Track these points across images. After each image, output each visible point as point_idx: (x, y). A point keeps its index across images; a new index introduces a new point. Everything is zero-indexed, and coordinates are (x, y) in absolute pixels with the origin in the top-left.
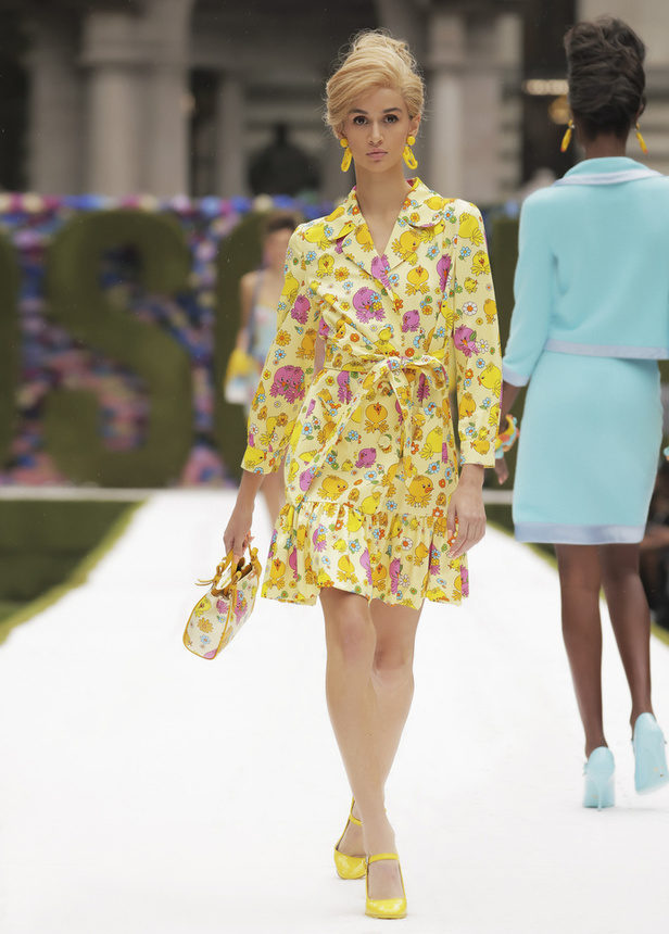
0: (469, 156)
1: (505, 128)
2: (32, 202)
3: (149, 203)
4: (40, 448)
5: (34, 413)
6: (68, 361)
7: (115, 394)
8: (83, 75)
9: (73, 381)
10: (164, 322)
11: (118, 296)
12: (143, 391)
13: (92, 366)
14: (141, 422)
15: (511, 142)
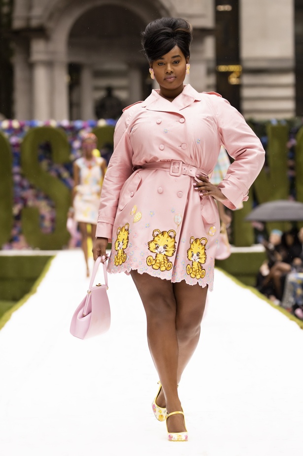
2: (16, 124)
3: (53, 124)
4: (20, 233)
5: (18, 217)
6: (29, 194)
7: (44, 208)
8: (31, 66)
9: (30, 203)
10: (59, 176)
11: (44, 164)
12: (53, 207)
13: (37, 197)
14: (53, 220)
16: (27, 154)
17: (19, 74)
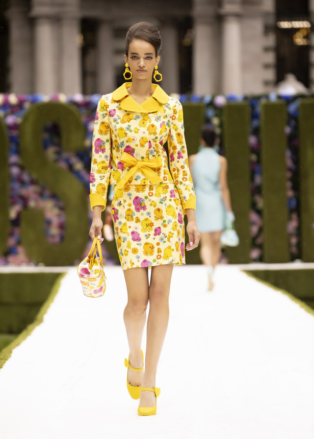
0: (245, 67)
1: (266, 49)
2: (13, 99)
3: (63, 98)
4: (19, 243)
5: (16, 222)
6: (30, 191)
7: (51, 210)
8: (32, 22)
9: (32, 204)
10: (71, 167)
11: (51, 152)
12: (62, 209)
13: (41, 195)
14: (62, 227)
15: (270, 58)
16: (28, 139)
17: (16, 32)
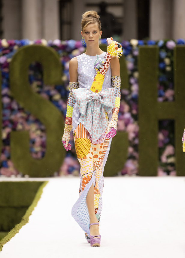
2: (5, 43)
3: (44, 43)
4: (9, 158)
5: (6, 142)
6: (18, 116)
7: (34, 132)
9: (20, 127)
10: (51, 98)
11: (35, 86)
12: (43, 131)
13: (27, 120)
14: (43, 145)
